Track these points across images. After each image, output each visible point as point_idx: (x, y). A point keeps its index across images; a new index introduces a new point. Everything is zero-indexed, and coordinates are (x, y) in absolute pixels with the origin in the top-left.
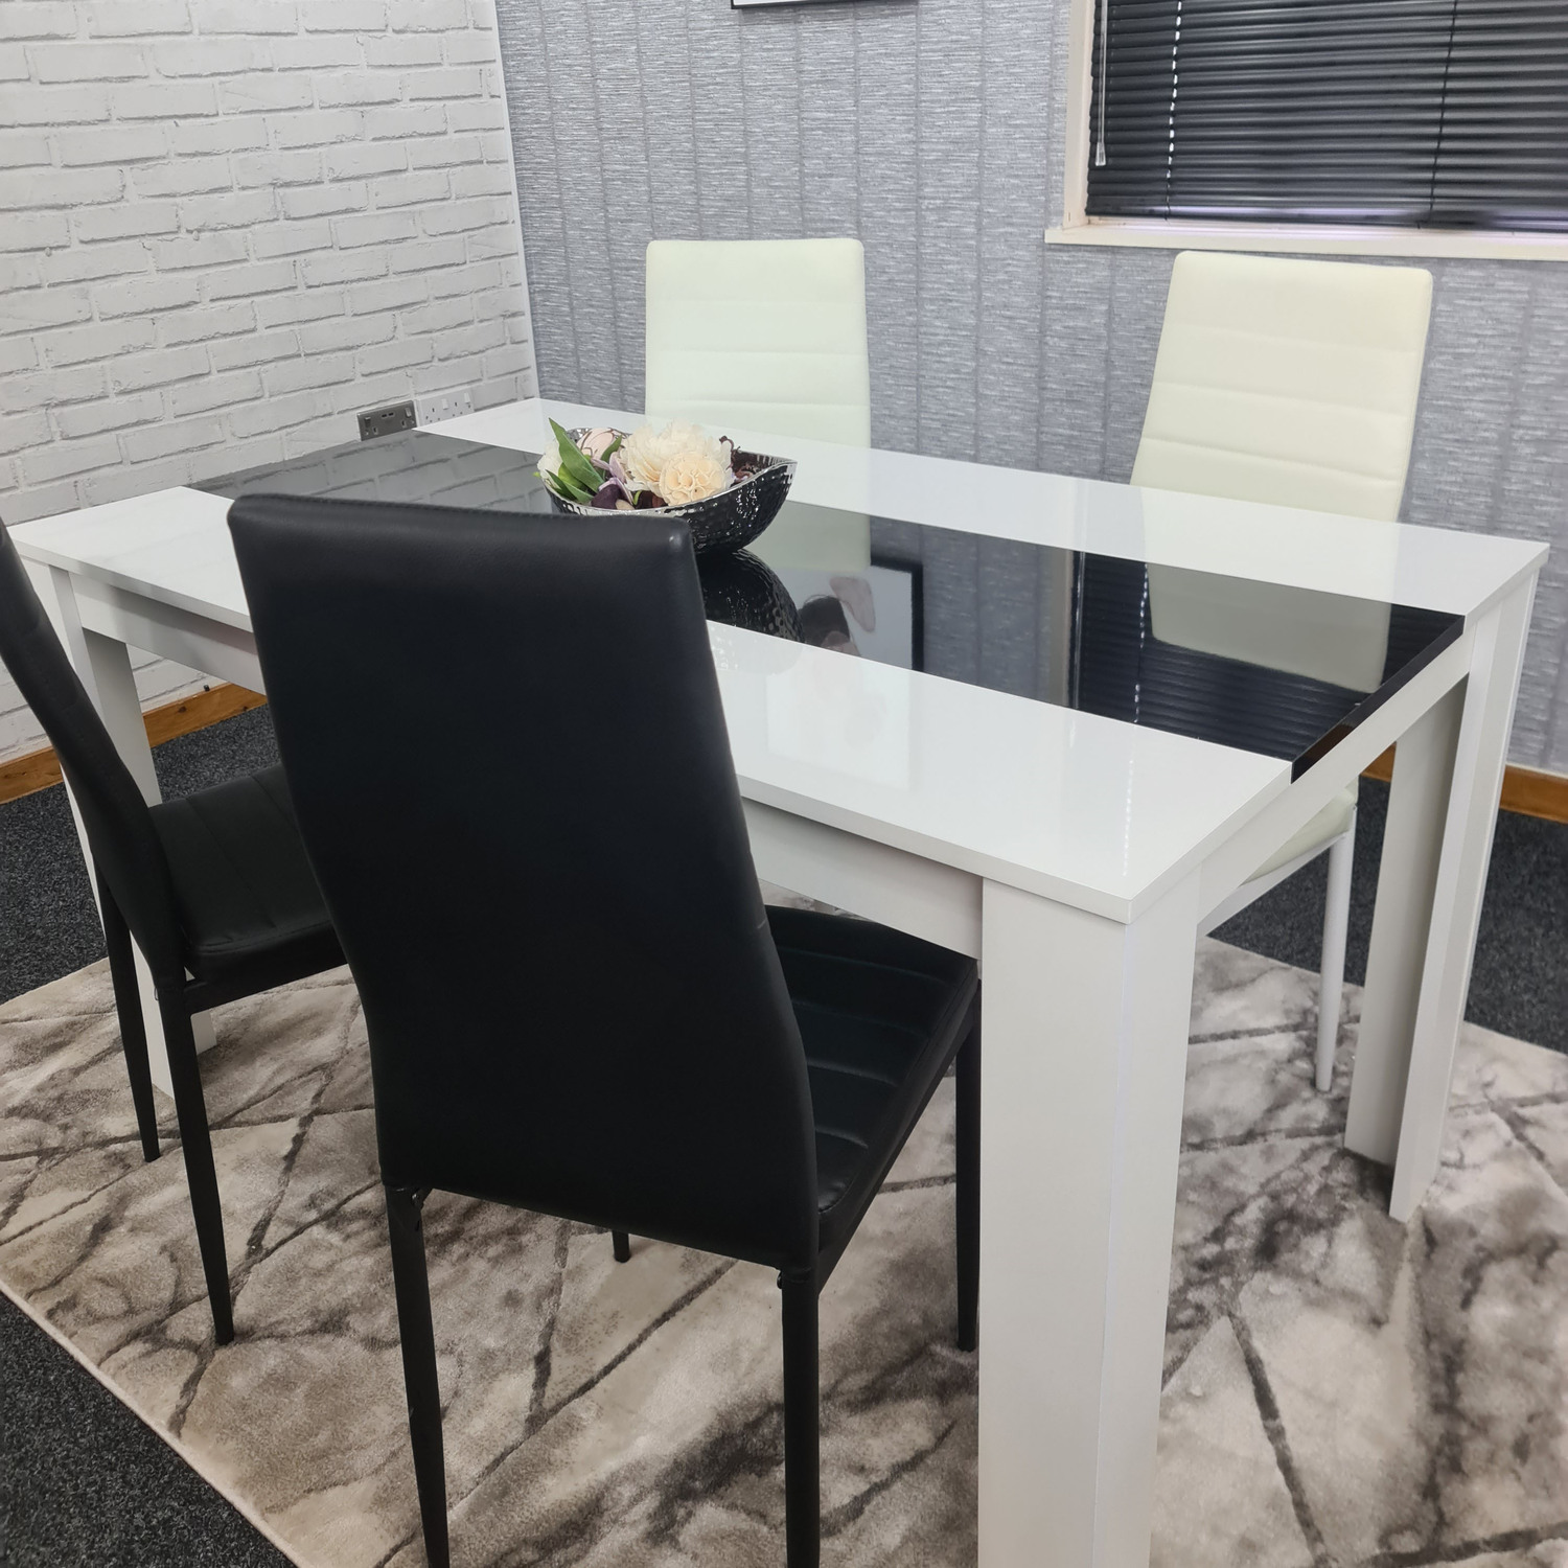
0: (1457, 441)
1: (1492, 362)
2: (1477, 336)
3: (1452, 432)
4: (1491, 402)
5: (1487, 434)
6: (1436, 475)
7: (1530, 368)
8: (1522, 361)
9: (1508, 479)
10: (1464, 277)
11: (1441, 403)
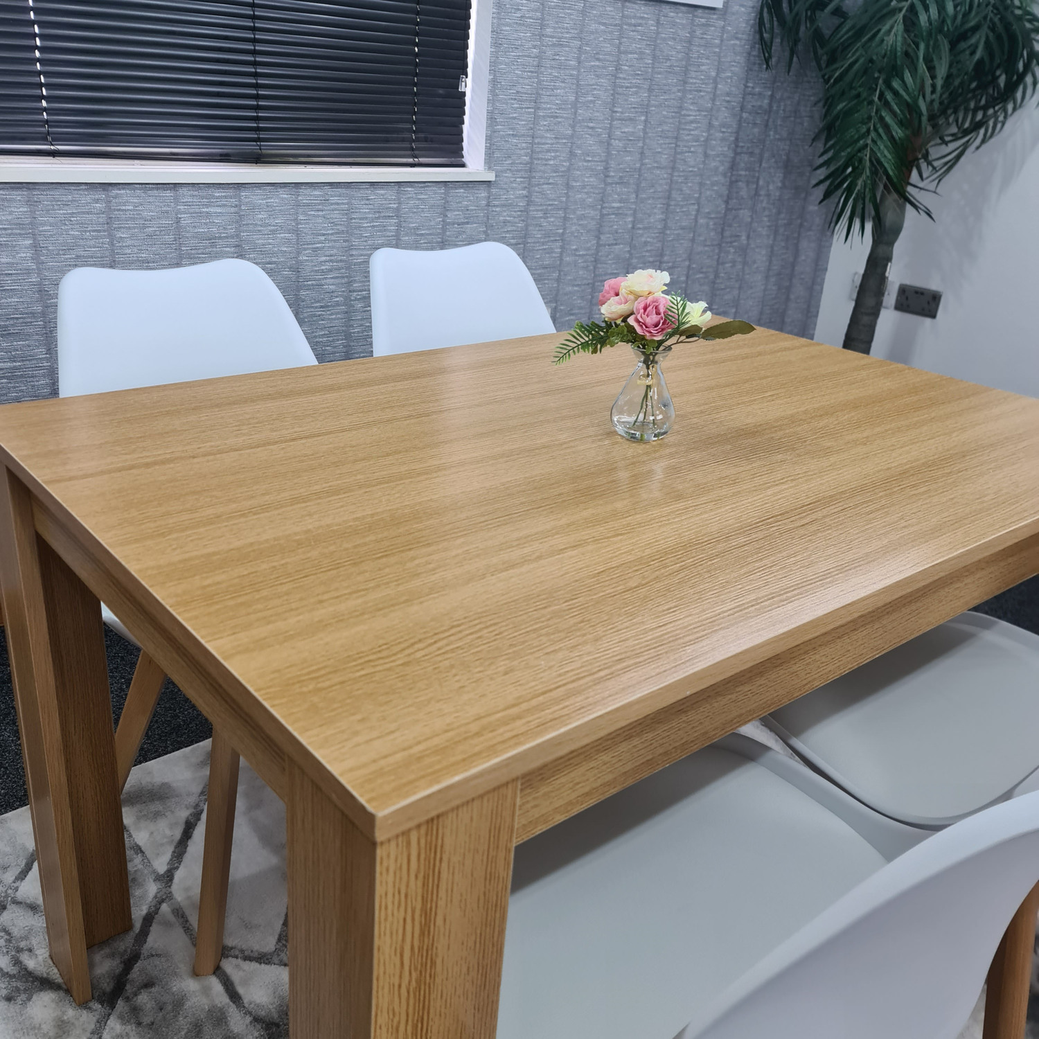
0: (322, 307)
1: (335, 251)
2: (324, 235)
3: (318, 302)
4: (337, 277)
5: (338, 299)
6: (313, 332)
7: (354, 253)
8: (350, 248)
9: (352, 326)
10: (311, 195)
11: (309, 283)
